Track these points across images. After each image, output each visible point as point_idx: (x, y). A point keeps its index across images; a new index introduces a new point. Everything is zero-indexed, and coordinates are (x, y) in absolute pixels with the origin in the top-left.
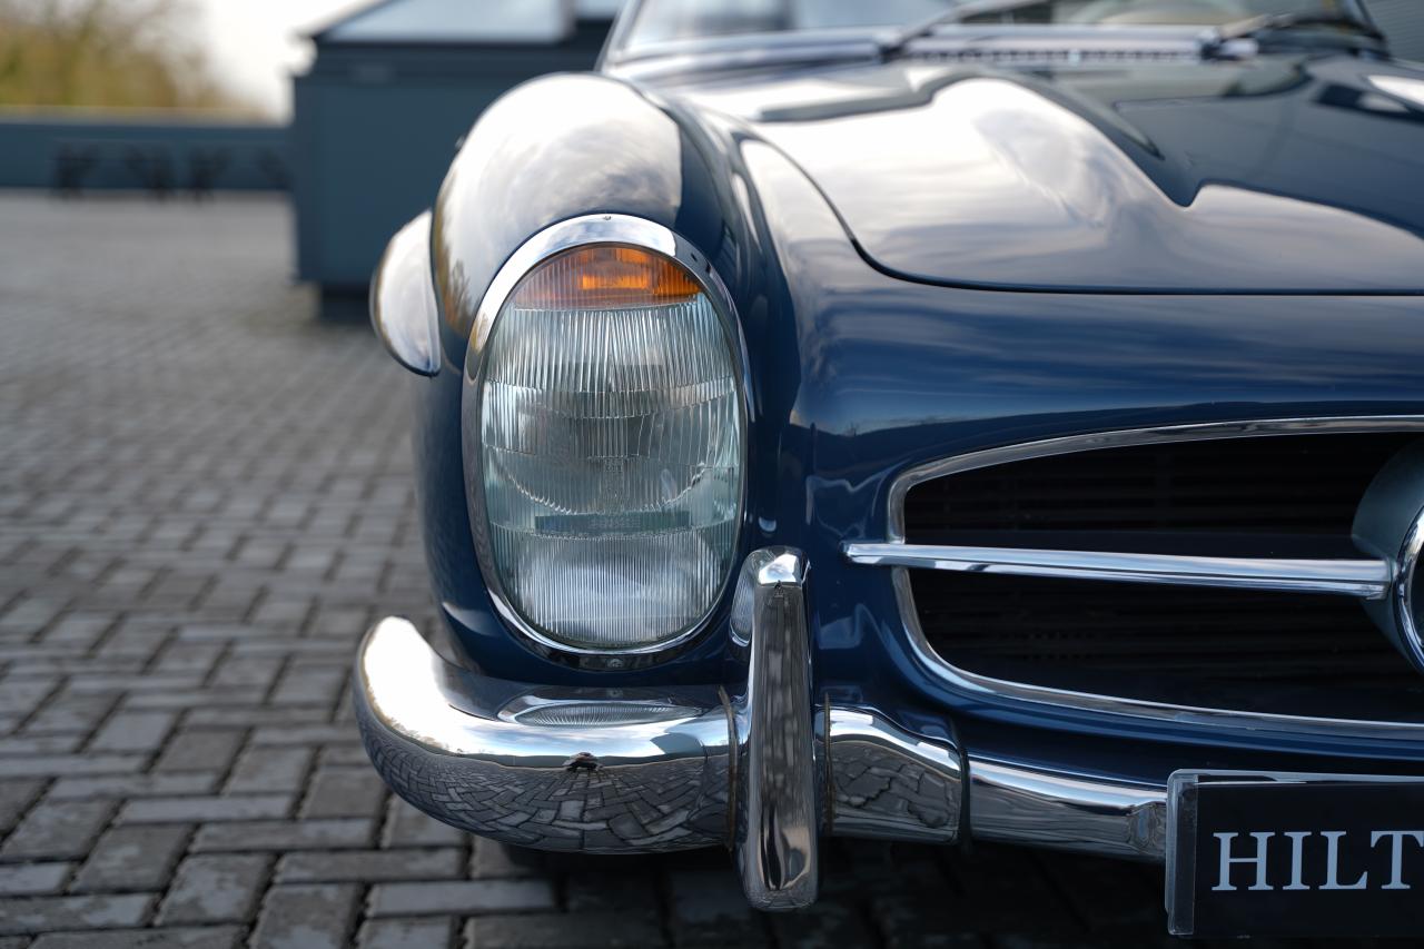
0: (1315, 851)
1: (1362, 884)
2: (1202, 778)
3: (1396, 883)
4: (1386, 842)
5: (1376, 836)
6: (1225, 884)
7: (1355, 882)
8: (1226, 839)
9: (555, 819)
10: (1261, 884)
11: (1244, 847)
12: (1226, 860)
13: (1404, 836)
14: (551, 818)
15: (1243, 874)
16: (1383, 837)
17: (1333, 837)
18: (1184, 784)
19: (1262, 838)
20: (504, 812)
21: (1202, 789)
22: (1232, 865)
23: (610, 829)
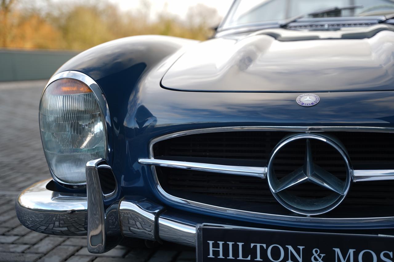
0: (236, 248)
1: (249, 258)
2: (204, 225)
3: (258, 259)
4: (255, 247)
5: (252, 245)
6: (211, 256)
7: (247, 258)
8: (211, 243)
9: (53, 227)
10: (221, 256)
11: (216, 245)
12: (211, 249)
13: (260, 246)
14: (52, 227)
15: (216, 253)
16: (254, 245)
17: (240, 244)
18: (199, 227)
19: (221, 243)
20: (40, 225)
21: (203, 228)
22: (213, 250)
23: (69, 230)
